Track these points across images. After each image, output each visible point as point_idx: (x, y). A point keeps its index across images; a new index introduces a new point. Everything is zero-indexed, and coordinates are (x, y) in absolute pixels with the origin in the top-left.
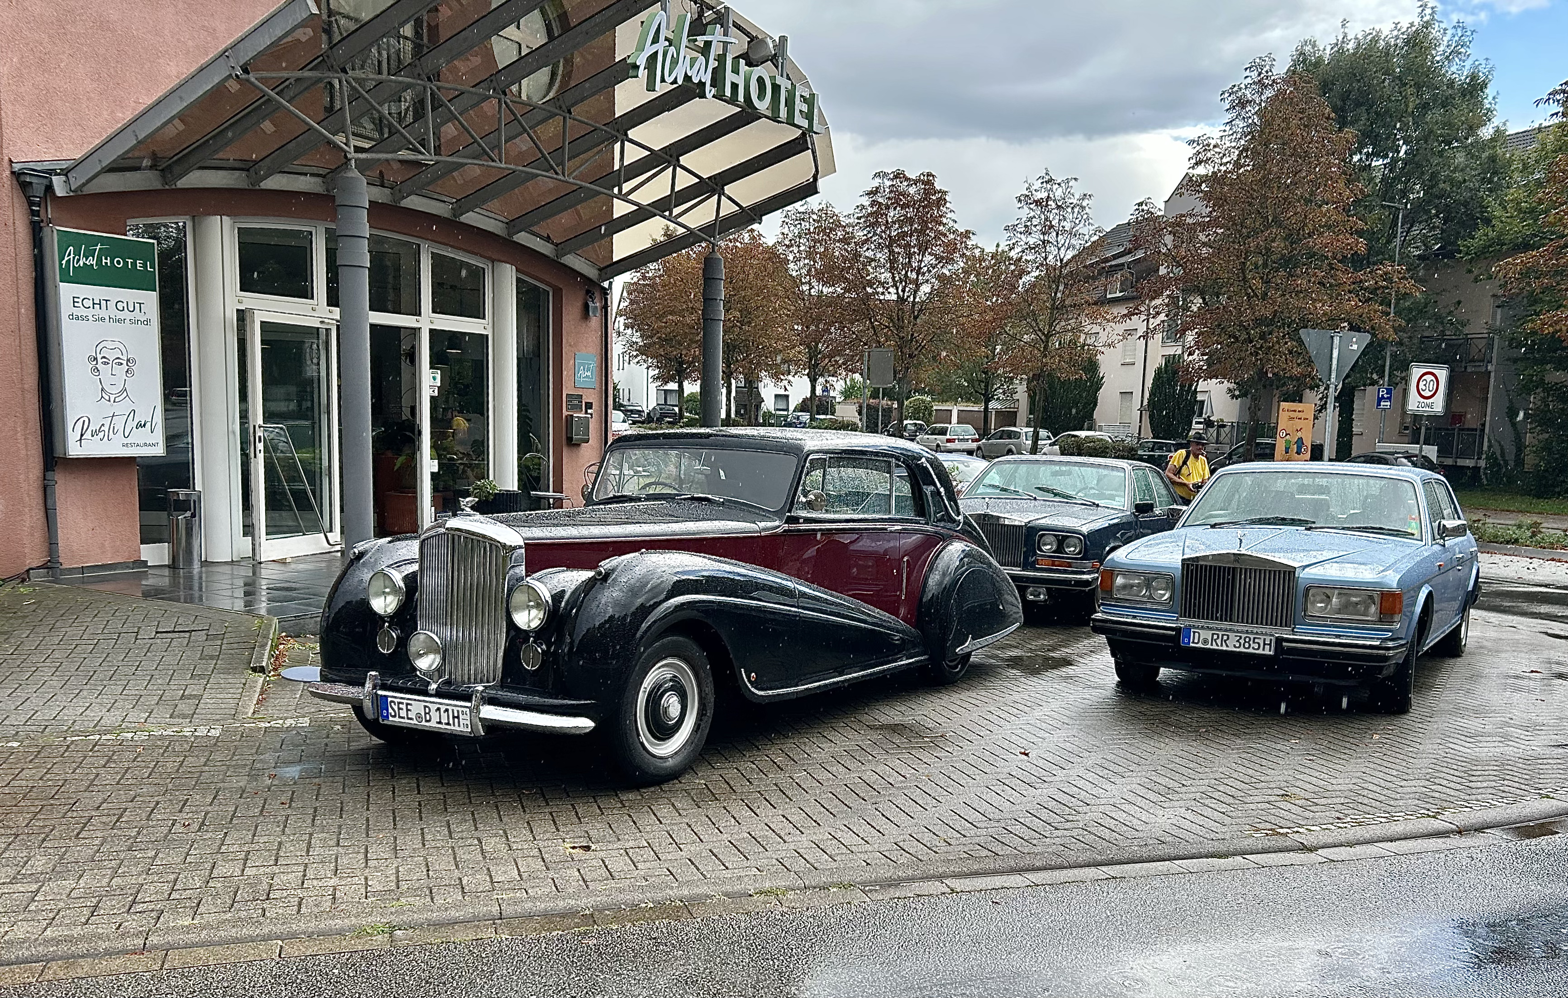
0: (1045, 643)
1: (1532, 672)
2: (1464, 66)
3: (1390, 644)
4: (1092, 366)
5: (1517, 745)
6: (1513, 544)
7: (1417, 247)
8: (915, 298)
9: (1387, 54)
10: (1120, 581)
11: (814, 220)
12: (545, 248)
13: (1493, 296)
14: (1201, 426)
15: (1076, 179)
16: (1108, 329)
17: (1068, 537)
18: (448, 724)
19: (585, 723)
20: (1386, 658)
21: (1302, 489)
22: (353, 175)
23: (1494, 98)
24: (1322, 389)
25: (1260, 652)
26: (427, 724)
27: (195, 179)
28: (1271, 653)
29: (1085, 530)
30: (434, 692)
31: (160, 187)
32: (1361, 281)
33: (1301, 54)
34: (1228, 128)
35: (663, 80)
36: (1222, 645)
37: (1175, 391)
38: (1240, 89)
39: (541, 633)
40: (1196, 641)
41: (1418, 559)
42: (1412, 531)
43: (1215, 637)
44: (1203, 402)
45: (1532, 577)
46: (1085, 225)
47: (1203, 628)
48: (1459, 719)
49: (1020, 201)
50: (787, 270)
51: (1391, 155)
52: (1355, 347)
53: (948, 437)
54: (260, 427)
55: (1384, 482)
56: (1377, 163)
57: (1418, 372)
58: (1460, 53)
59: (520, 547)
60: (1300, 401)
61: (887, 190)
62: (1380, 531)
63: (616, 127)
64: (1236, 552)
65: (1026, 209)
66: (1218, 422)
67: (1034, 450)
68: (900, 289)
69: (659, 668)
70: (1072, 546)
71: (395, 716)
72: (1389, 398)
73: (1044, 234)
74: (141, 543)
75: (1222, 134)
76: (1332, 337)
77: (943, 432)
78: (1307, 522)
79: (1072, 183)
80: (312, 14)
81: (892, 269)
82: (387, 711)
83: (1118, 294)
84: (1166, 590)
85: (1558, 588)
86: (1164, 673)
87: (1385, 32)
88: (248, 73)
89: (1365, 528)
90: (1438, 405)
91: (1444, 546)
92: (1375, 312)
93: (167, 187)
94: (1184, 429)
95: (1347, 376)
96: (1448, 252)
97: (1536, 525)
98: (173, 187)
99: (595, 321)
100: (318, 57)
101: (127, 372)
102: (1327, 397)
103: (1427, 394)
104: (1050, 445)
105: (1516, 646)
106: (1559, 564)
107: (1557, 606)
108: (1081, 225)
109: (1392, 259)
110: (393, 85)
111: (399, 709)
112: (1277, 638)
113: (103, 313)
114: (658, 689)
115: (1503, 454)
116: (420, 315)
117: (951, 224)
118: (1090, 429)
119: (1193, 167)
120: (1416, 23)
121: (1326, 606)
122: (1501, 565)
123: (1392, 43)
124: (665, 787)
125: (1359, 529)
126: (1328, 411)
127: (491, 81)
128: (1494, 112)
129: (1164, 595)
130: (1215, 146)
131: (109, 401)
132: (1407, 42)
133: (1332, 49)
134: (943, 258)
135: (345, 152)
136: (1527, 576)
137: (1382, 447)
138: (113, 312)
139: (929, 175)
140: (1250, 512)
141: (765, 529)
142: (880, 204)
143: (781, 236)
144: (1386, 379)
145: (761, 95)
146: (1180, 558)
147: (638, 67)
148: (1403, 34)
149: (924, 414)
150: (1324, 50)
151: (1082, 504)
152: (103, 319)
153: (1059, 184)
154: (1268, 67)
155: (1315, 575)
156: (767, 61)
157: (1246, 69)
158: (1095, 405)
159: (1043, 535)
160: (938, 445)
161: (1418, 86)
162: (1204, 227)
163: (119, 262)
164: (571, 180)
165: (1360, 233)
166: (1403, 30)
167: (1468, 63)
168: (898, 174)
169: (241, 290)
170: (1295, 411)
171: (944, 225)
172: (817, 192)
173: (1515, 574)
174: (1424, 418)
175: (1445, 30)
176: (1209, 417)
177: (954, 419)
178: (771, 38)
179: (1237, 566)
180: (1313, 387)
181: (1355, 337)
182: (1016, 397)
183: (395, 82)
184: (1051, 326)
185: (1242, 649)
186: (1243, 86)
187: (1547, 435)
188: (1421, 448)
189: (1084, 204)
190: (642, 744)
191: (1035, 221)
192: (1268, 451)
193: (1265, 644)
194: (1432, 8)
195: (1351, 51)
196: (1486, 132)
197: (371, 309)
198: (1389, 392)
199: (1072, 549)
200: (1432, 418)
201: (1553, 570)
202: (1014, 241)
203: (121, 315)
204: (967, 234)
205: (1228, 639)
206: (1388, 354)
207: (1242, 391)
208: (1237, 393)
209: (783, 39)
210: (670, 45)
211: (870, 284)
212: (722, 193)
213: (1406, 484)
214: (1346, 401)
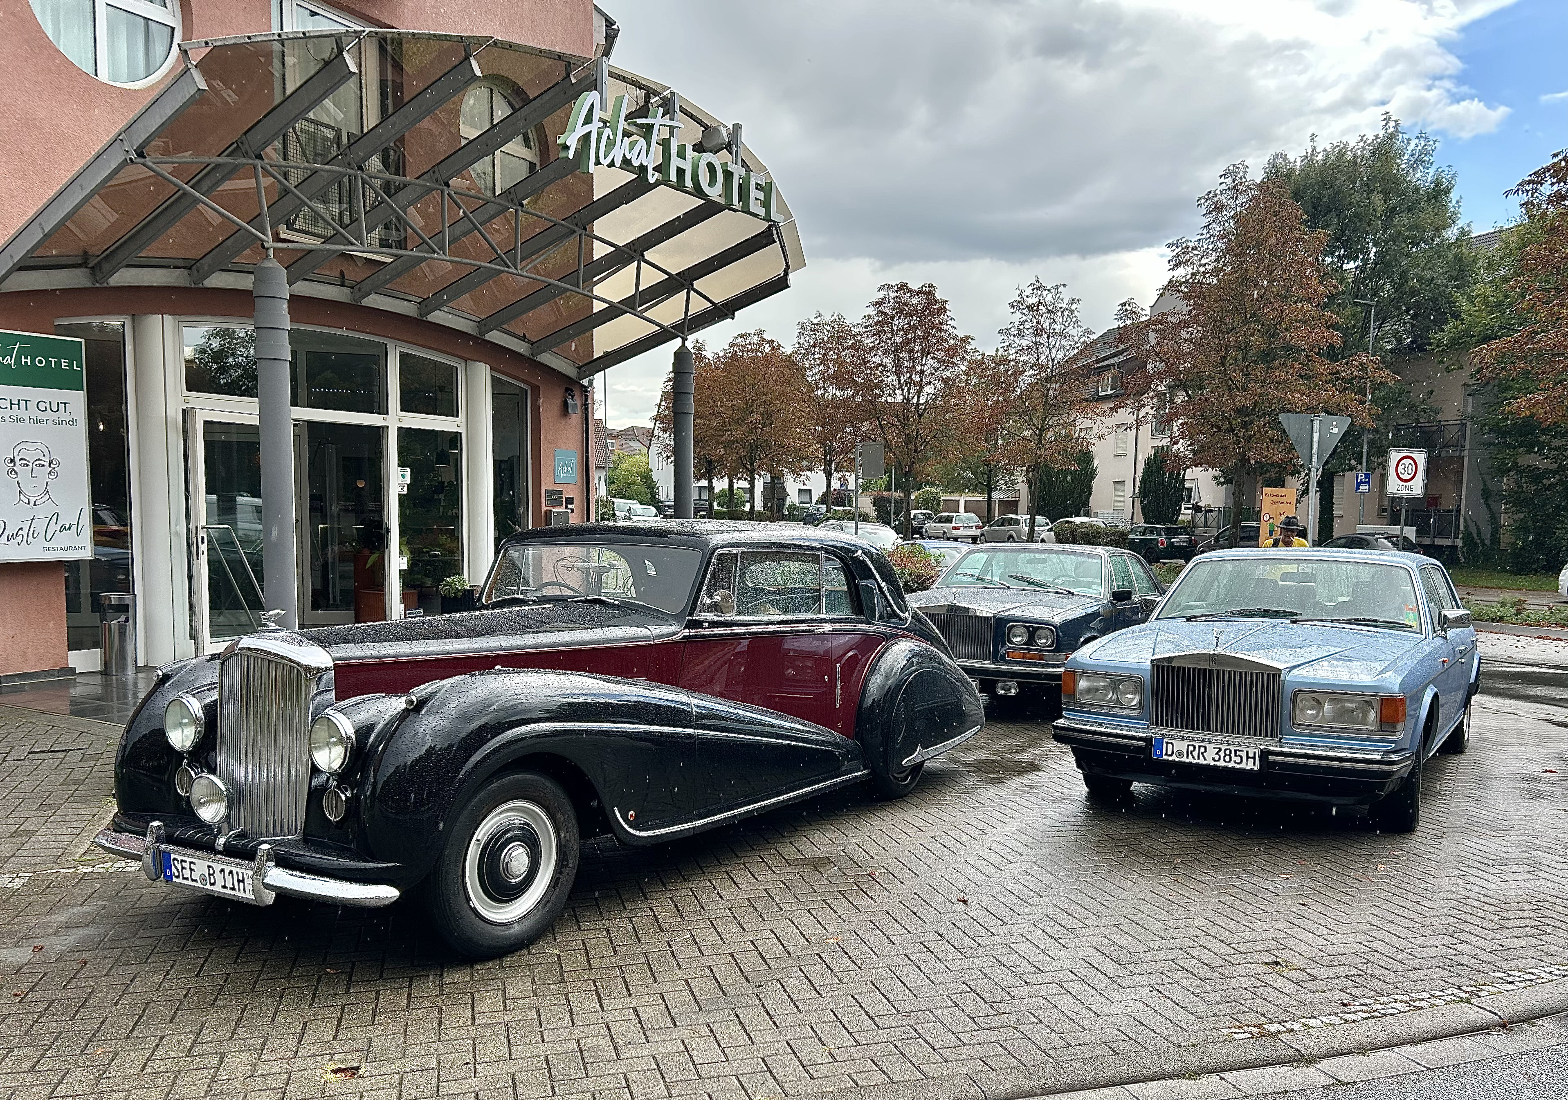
0: (1015, 742)
1: (1546, 771)
2: (1428, 173)
3: (1393, 757)
4: (1086, 458)
5: (1549, 877)
6: (1498, 621)
7: (1389, 342)
8: (919, 398)
9: (1355, 163)
10: (1083, 684)
11: (828, 331)
12: (521, 348)
13: (1464, 385)
14: (1190, 511)
15: (1065, 285)
16: (1099, 423)
17: (1039, 628)
18: (233, 889)
19: (387, 893)
20: (1389, 774)
21: (1286, 577)
22: (271, 265)
23: (1457, 202)
24: (1303, 475)
25: (1243, 766)
26: (212, 888)
27: (124, 277)
28: (1256, 768)
29: (1057, 620)
30: (221, 848)
31: (89, 285)
32: (1338, 372)
33: (1274, 166)
34: (1205, 231)
35: (598, 163)
36: (1199, 758)
37: (1164, 479)
38: (1216, 195)
39: (344, 776)
40: (1170, 752)
41: (1421, 656)
42: (1410, 623)
43: (1191, 748)
44: (1190, 490)
45: (1521, 656)
46: (1074, 327)
47: (1177, 738)
48: (1475, 840)
49: (1013, 307)
50: (803, 376)
51: (1361, 257)
52: (1335, 430)
53: (953, 524)
54: (203, 528)
55: (1374, 569)
56: (1350, 265)
57: (1397, 456)
58: (1424, 162)
59: (328, 669)
60: (1283, 487)
61: (892, 301)
62: (1372, 623)
63: (575, 221)
64: (1212, 652)
65: (1018, 314)
66: (1205, 507)
67: (1031, 538)
68: (905, 390)
69: (501, 813)
70: (1044, 638)
71: (178, 877)
72: (1368, 483)
73: (1035, 336)
74: (69, 650)
75: (1199, 237)
76: (1312, 421)
77: (949, 520)
78: (1292, 614)
79: (1061, 289)
80: (199, 89)
81: (898, 374)
82: (171, 871)
83: (1110, 392)
84: (1135, 694)
85: (1550, 667)
86: (1137, 786)
87: (1352, 144)
88: (145, 157)
89: (1357, 620)
90: (1417, 488)
91: (1446, 638)
92: (1352, 400)
93: (98, 285)
94: (1173, 514)
95: (1327, 463)
96: (1419, 346)
97: (1521, 602)
98: (105, 285)
99: (575, 418)
100: (233, 143)
101: (50, 473)
102: (1308, 482)
103: (1406, 477)
104: (1048, 530)
105: (1521, 737)
106: (1547, 642)
107: (1553, 688)
108: (1071, 327)
109: (1366, 350)
110: (326, 175)
111: (183, 868)
112: (1261, 751)
113: (23, 414)
114: (498, 840)
115: (1479, 533)
116: (387, 414)
117: (951, 330)
118: (1087, 515)
119: (1173, 269)
120: (1381, 136)
121: (1318, 713)
122: (1489, 643)
123: (1359, 154)
124: (507, 961)
125: (1349, 621)
126: (1310, 494)
127: (434, 172)
128: (1459, 215)
129: (1133, 699)
130: (1193, 249)
131: (29, 504)
132: (1374, 153)
133: (1302, 161)
134: (944, 362)
135: (262, 241)
136: (1518, 655)
137: (1362, 529)
138: (33, 411)
139: (931, 286)
140: (1229, 604)
141: (659, 637)
142: (885, 313)
143: (797, 346)
144: (1364, 464)
145: (712, 182)
146: (1150, 657)
147: (568, 148)
148: (1369, 145)
149: (932, 504)
150: (1295, 162)
151: (1057, 593)
152: (21, 420)
153: (1049, 290)
154: (1241, 174)
155: (1303, 677)
156: (722, 149)
157: (1221, 176)
158: (1090, 494)
159: (1013, 627)
160: (944, 533)
161: (1386, 193)
162: (1185, 324)
163: (40, 362)
164: (525, 274)
165: (1334, 326)
166: (1369, 142)
167: (1431, 171)
168: (902, 286)
169: (188, 390)
170: (1277, 496)
171: (945, 331)
172: (788, 287)
173: (1504, 653)
174: (1404, 501)
175: (1409, 140)
176: (1197, 503)
177: (962, 508)
178: (725, 126)
179: (1214, 667)
180: (1295, 473)
181: (1335, 420)
182: (1017, 487)
183: (328, 171)
184: (1044, 421)
185: (1222, 763)
186: (1218, 192)
187: (1523, 515)
188: (1402, 530)
189: (1073, 307)
190: (474, 910)
191: (1027, 325)
192: (1252, 534)
193: (1248, 758)
194: (1396, 121)
195: (1321, 162)
196: (1451, 234)
197: (292, 405)
198: (1367, 476)
199: (1044, 641)
200: (1412, 500)
201: (1543, 648)
202: (1008, 343)
203: (42, 416)
204: (967, 339)
205: (1206, 751)
206: (1365, 441)
207: (1228, 478)
208: (1222, 480)
209: (737, 127)
210: (605, 126)
211: (877, 386)
212: (691, 288)
213: (1402, 571)
214: (1326, 486)
